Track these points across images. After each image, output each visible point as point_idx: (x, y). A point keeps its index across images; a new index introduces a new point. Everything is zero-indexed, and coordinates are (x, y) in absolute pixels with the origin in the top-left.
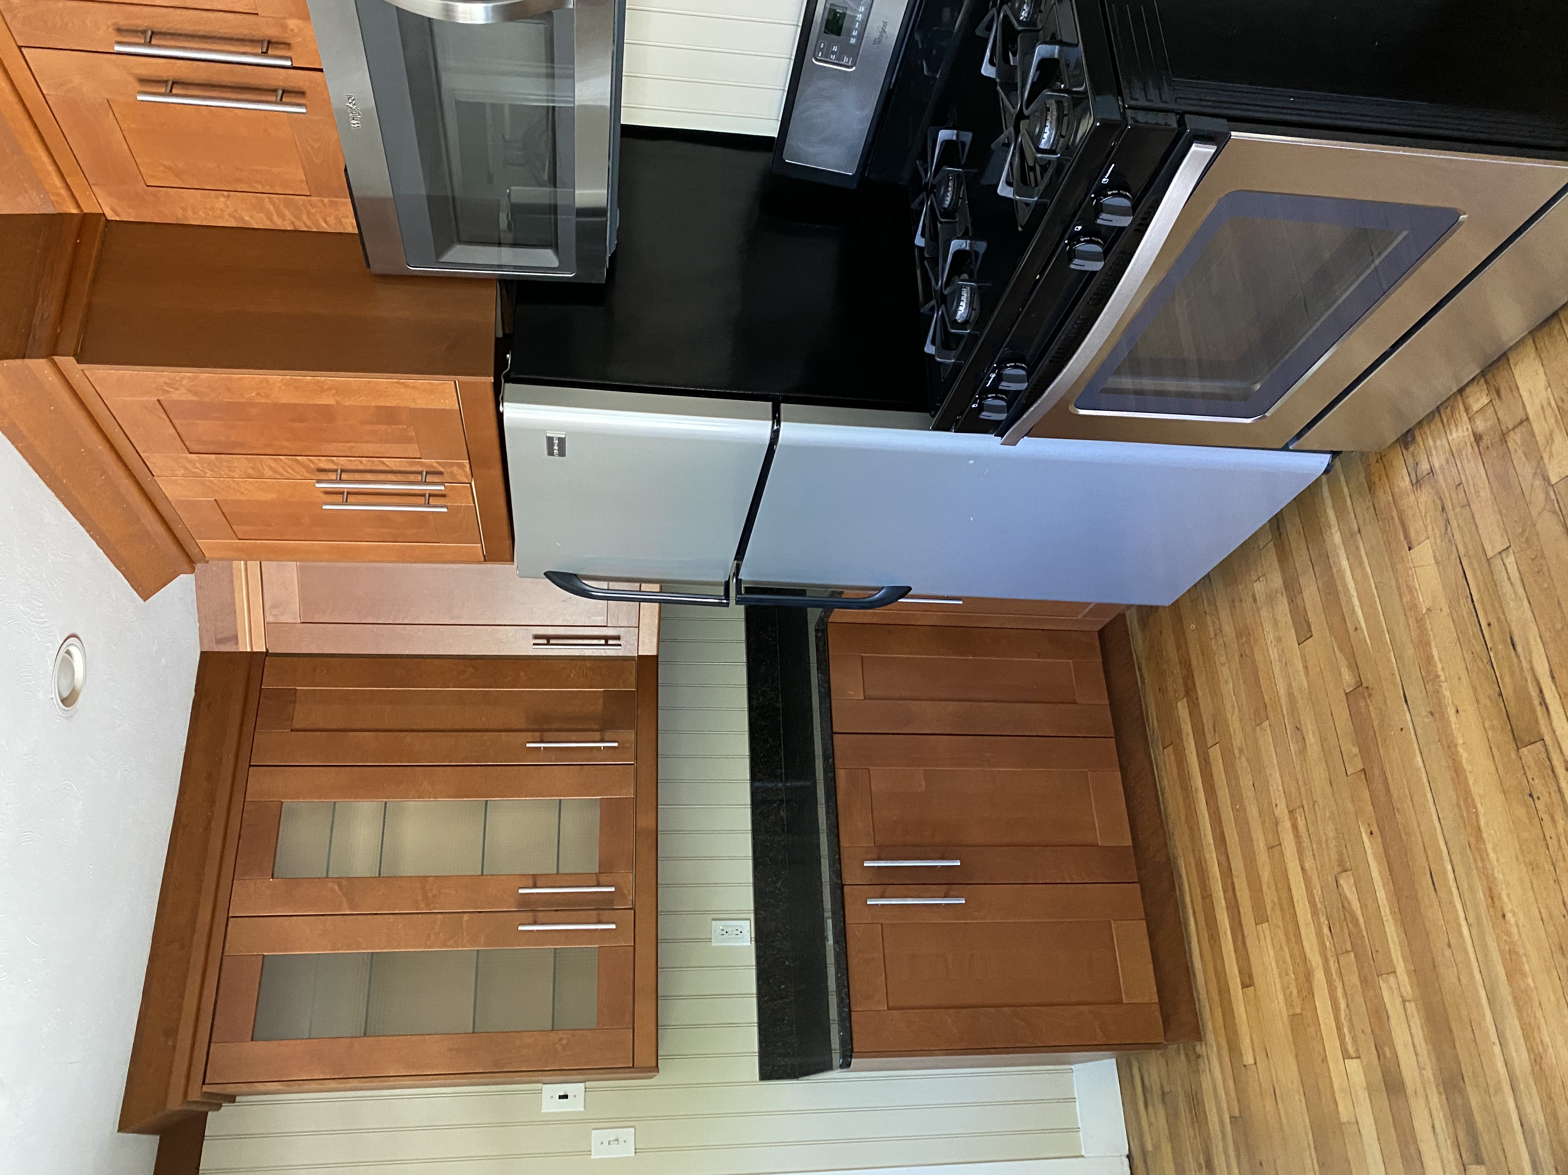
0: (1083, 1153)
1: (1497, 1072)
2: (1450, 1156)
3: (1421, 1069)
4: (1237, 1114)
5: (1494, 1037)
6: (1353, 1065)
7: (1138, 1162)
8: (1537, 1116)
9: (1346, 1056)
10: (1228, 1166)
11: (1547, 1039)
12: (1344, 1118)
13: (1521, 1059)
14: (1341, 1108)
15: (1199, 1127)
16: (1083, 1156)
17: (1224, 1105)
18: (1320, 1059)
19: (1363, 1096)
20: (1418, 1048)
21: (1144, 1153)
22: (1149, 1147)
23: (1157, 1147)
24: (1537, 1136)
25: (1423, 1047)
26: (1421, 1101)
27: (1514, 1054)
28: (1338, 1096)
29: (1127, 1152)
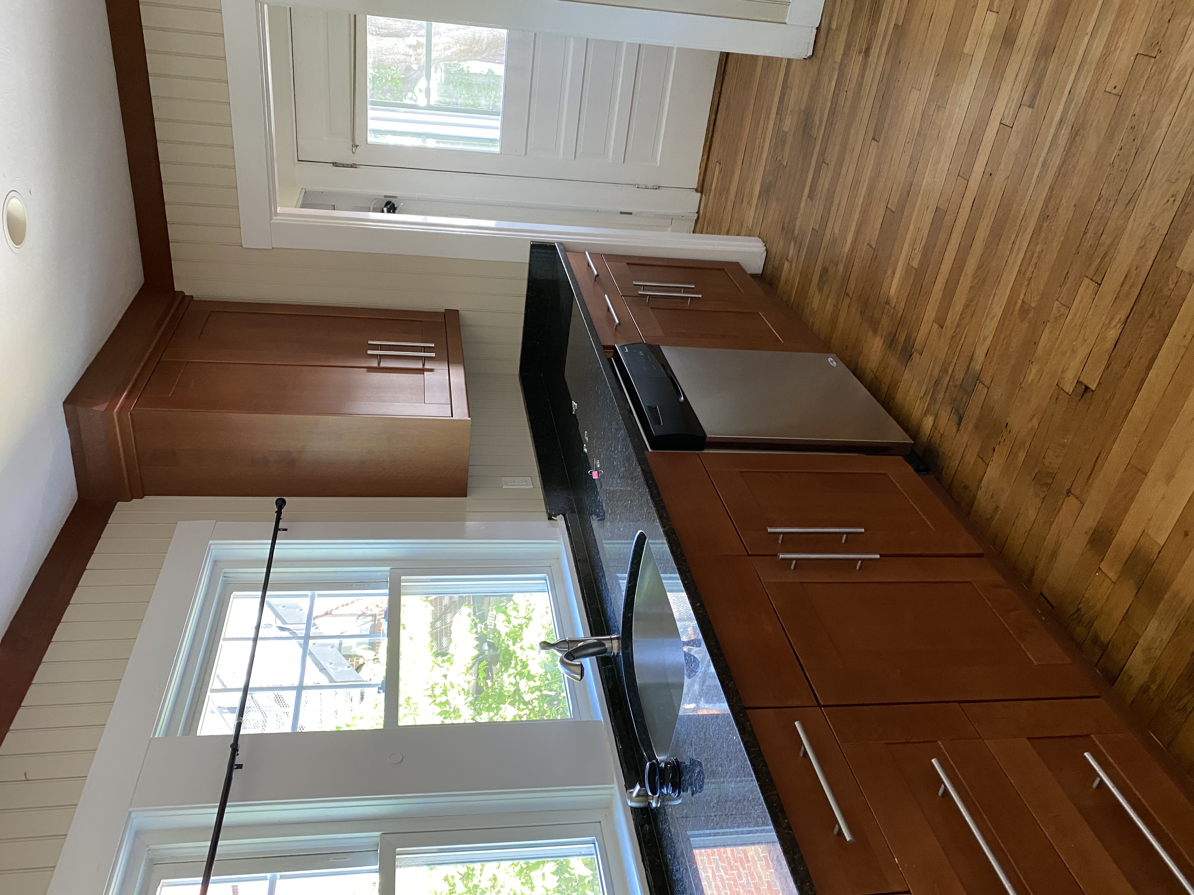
0: (786, 21)
1: (1077, 53)
2: (1016, 96)
3: (1032, 35)
4: (900, 24)
5: (1090, 30)
6: (992, 17)
7: (823, 34)
8: (1082, 91)
9: (990, 9)
10: (879, 56)
11: (1121, 44)
12: (966, 51)
13: (1097, 51)
14: (968, 43)
15: (872, 24)
16: (785, 23)
17: (895, 16)
18: (973, 5)
19: (986, 40)
20: (1038, 20)
21: (829, 29)
22: (834, 26)
23: (839, 28)
24: (1074, 103)
25: (1041, 21)
26: (1021, 55)
27: (1095, 46)
28: (971, 34)
29: (818, 26)
